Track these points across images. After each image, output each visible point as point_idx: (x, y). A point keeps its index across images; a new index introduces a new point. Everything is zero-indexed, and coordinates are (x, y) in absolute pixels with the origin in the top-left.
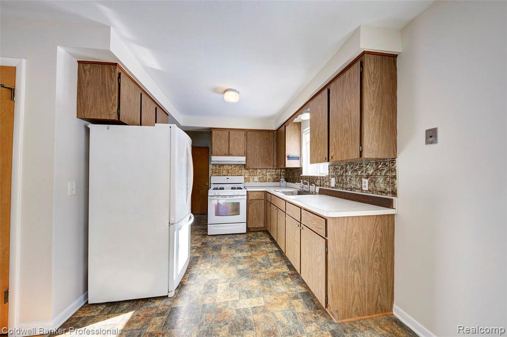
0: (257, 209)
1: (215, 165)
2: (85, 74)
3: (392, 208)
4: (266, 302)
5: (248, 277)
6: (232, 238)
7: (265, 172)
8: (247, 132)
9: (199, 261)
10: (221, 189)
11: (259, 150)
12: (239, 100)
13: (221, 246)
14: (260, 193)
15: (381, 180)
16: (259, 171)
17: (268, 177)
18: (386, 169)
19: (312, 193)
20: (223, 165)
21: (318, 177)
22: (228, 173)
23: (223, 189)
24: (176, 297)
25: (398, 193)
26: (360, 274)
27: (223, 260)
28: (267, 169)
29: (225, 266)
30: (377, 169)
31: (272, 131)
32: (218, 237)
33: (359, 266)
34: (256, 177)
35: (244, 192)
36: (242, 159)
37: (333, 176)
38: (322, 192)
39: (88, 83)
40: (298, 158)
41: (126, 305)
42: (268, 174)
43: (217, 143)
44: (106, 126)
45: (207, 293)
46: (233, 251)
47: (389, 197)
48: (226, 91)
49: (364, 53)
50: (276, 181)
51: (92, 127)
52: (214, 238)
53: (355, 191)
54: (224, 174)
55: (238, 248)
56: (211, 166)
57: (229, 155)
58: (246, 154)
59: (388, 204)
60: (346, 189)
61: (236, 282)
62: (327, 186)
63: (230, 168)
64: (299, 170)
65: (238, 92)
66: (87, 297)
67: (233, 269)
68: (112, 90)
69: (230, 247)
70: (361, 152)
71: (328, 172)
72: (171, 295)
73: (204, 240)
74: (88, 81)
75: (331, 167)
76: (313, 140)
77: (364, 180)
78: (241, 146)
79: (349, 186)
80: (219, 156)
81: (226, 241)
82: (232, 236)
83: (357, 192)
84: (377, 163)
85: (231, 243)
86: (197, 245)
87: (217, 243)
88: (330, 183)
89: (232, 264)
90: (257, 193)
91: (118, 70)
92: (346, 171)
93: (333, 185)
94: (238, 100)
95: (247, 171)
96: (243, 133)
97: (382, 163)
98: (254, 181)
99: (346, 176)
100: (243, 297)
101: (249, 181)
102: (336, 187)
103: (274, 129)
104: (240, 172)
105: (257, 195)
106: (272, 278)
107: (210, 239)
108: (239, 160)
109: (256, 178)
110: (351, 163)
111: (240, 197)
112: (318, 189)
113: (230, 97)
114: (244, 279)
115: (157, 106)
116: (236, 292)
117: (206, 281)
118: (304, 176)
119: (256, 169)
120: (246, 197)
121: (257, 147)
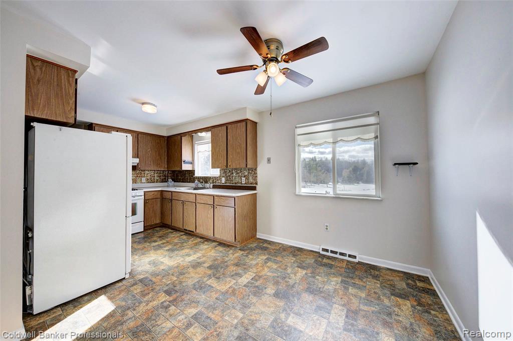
0: (153, 208)
2: (34, 70)
3: (256, 191)
4: (201, 254)
6: (134, 237)
7: (153, 173)
11: (151, 153)
14: (156, 193)
15: (250, 178)
16: (147, 172)
17: (156, 178)
18: (253, 173)
19: (208, 188)
21: (210, 177)
25: (258, 184)
28: (155, 170)
30: (249, 173)
35: (141, 193)
37: (223, 177)
38: (218, 187)
39: (39, 81)
40: (191, 163)
42: (156, 175)
44: (57, 127)
45: (157, 266)
47: (254, 185)
48: (144, 103)
49: (247, 119)
50: (164, 182)
58: (137, 156)
59: (254, 188)
60: (233, 184)
62: (218, 183)
64: (192, 172)
65: (157, 107)
68: (70, 94)
70: (246, 165)
71: (219, 174)
72: (127, 276)
74: (39, 78)
75: (221, 171)
76: (215, 153)
77: (243, 178)
79: (234, 182)
83: (239, 185)
84: (249, 170)
88: (221, 181)
90: (153, 193)
91: (76, 76)
92: (232, 173)
93: (223, 182)
97: (251, 170)
98: (142, 183)
99: (232, 176)
101: (136, 183)
102: (225, 183)
103: (165, 135)
105: (153, 194)
109: (144, 180)
110: (235, 169)
111: (137, 198)
112: (212, 185)
113: (148, 109)
118: (197, 177)
119: (144, 171)
120: (143, 197)
121: (149, 150)
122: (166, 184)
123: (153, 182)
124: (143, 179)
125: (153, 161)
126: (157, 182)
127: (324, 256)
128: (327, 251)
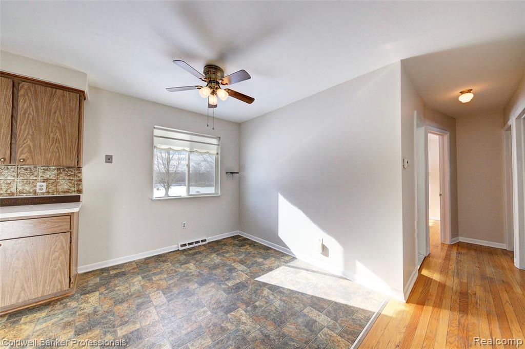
30: (59, 175)
47: (78, 194)
84: (58, 169)
97: (66, 170)
127: (185, 250)
128: (185, 245)
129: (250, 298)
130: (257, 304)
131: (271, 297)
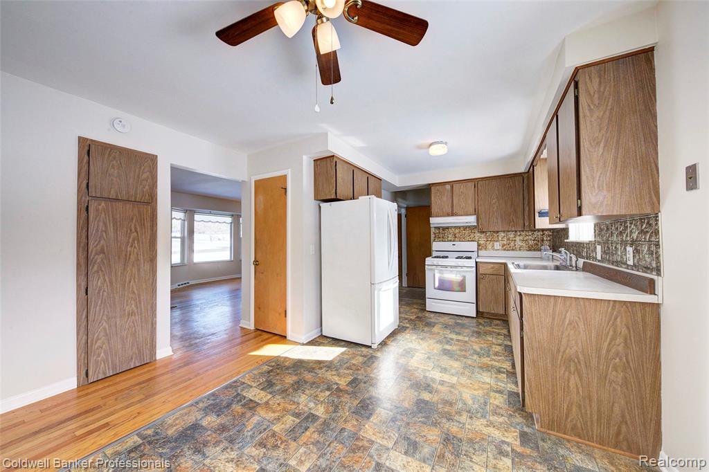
0: (492, 288)
1: (439, 228)
2: (317, 168)
3: (655, 294)
4: (458, 382)
5: (451, 357)
6: (455, 319)
7: (512, 236)
8: (476, 182)
9: (407, 331)
10: (443, 257)
11: (497, 204)
12: (448, 151)
13: (435, 323)
14: (497, 266)
15: (645, 248)
16: (502, 234)
17: (519, 243)
18: (650, 231)
20: (448, 228)
21: (584, 243)
22: (456, 238)
23: (447, 257)
24: (377, 350)
25: (662, 270)
26: (581, 380)
27: (431, 336)
28: (516, 231)
29: (432, 342)
30: (641, 231)
31: (520, 174)
32: (438, 315)
33: (579, 367)
34: (498, 243)
35: (472, 263)
36: (471, 220)
37: (599, 243)
38: (588, 268)
39: (319, 174)
41: (343, 343)
42: (518, 238)
43: (436, 202)
44: (329, 203)
45: (404, 355)
46: (448, 332)
47: (652, 275)
48: (431, 145)
49: (577, 70)
50: (534, 250)
51: (324, 205)
52: (432, 315)
53: (621, 267)
54: (450, 239)
55: (456, 330)
56: (433, 230)
57: (453, 215)
58: (476, 212)
60: (613, 263)
61: (436, 358)
62: (593, 258)
63: (457, 231)
64: (566, 233)
65: (446, 143)
66: (321, 331)
67: (439, 346)
69: (446, 326)
70: (580, 208)
71: (593, 235)
72: (375, 346)
73: (420, 315)
75: (596, 228)
77: (628, 249)
78: (470, 202)
79: (614, 258)
80: (441, 216)
81: (445, 321)
82: (456, 317)
85: (450, 323)
86: (411, 317)
87: (433, 320)
88: (595, 253)
89: (440, 342)
90: (492, 265)
91: (335, 159)
92: (612, 234)
93: (599, 256)
94: (446, 152)
95: (483, 236)
96: (471, 185)
97: (646, 221)
98: (494, 249)
99: (612, 243)
100: (436, 370)
101: (486, 249)
102: (602, 260)
103: (523, 171)
104: (472, 236)
105: (493, 268)
106: (481, 368)
107: (427, 315)
108: (467, 221)
109: (497, 245)
110: (615, 221)
111: (465, 269)
112: (581, 262)
113: (436, 151)
114: (445, 357)
115: (368, 175)
116: (431, 365)
117: (407, 347)
118: (569, 243)
119: (498, 232)
120: (474, 269)
121: (494, 201)
122: (537, 254)
123: (513, 250)
124: (495, 243)
125: (501, 217)
126: (520, 250)
129: (339, 397)
130: (328, 393)
131: (312, 405)
